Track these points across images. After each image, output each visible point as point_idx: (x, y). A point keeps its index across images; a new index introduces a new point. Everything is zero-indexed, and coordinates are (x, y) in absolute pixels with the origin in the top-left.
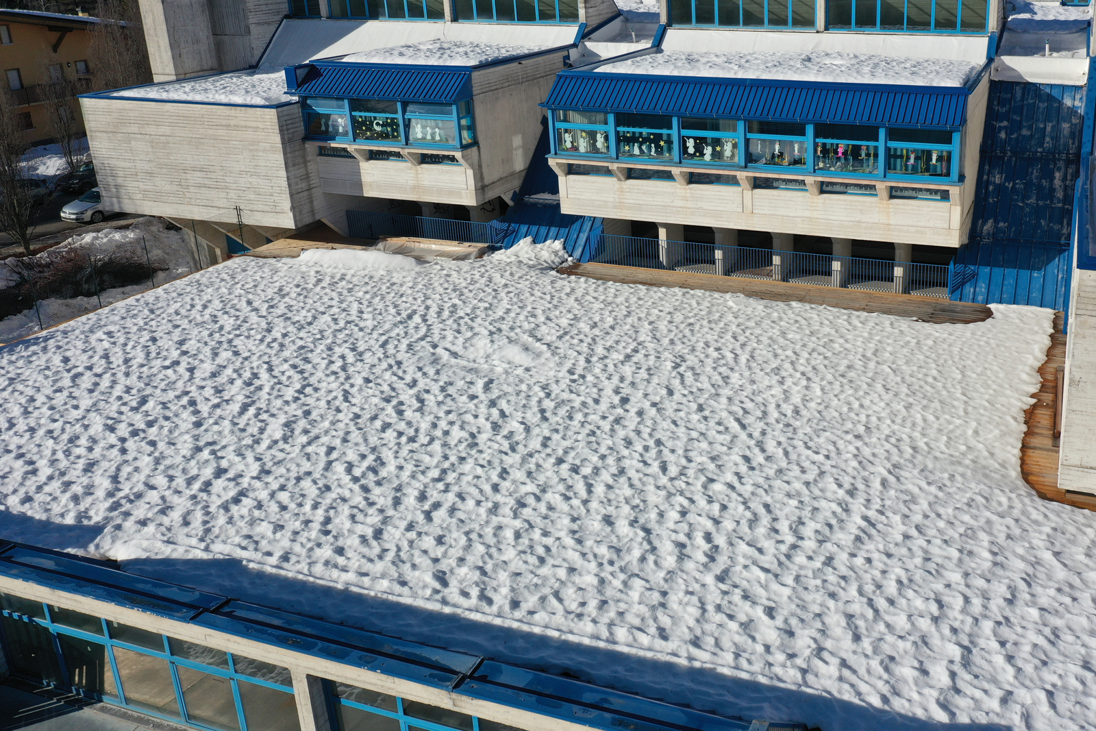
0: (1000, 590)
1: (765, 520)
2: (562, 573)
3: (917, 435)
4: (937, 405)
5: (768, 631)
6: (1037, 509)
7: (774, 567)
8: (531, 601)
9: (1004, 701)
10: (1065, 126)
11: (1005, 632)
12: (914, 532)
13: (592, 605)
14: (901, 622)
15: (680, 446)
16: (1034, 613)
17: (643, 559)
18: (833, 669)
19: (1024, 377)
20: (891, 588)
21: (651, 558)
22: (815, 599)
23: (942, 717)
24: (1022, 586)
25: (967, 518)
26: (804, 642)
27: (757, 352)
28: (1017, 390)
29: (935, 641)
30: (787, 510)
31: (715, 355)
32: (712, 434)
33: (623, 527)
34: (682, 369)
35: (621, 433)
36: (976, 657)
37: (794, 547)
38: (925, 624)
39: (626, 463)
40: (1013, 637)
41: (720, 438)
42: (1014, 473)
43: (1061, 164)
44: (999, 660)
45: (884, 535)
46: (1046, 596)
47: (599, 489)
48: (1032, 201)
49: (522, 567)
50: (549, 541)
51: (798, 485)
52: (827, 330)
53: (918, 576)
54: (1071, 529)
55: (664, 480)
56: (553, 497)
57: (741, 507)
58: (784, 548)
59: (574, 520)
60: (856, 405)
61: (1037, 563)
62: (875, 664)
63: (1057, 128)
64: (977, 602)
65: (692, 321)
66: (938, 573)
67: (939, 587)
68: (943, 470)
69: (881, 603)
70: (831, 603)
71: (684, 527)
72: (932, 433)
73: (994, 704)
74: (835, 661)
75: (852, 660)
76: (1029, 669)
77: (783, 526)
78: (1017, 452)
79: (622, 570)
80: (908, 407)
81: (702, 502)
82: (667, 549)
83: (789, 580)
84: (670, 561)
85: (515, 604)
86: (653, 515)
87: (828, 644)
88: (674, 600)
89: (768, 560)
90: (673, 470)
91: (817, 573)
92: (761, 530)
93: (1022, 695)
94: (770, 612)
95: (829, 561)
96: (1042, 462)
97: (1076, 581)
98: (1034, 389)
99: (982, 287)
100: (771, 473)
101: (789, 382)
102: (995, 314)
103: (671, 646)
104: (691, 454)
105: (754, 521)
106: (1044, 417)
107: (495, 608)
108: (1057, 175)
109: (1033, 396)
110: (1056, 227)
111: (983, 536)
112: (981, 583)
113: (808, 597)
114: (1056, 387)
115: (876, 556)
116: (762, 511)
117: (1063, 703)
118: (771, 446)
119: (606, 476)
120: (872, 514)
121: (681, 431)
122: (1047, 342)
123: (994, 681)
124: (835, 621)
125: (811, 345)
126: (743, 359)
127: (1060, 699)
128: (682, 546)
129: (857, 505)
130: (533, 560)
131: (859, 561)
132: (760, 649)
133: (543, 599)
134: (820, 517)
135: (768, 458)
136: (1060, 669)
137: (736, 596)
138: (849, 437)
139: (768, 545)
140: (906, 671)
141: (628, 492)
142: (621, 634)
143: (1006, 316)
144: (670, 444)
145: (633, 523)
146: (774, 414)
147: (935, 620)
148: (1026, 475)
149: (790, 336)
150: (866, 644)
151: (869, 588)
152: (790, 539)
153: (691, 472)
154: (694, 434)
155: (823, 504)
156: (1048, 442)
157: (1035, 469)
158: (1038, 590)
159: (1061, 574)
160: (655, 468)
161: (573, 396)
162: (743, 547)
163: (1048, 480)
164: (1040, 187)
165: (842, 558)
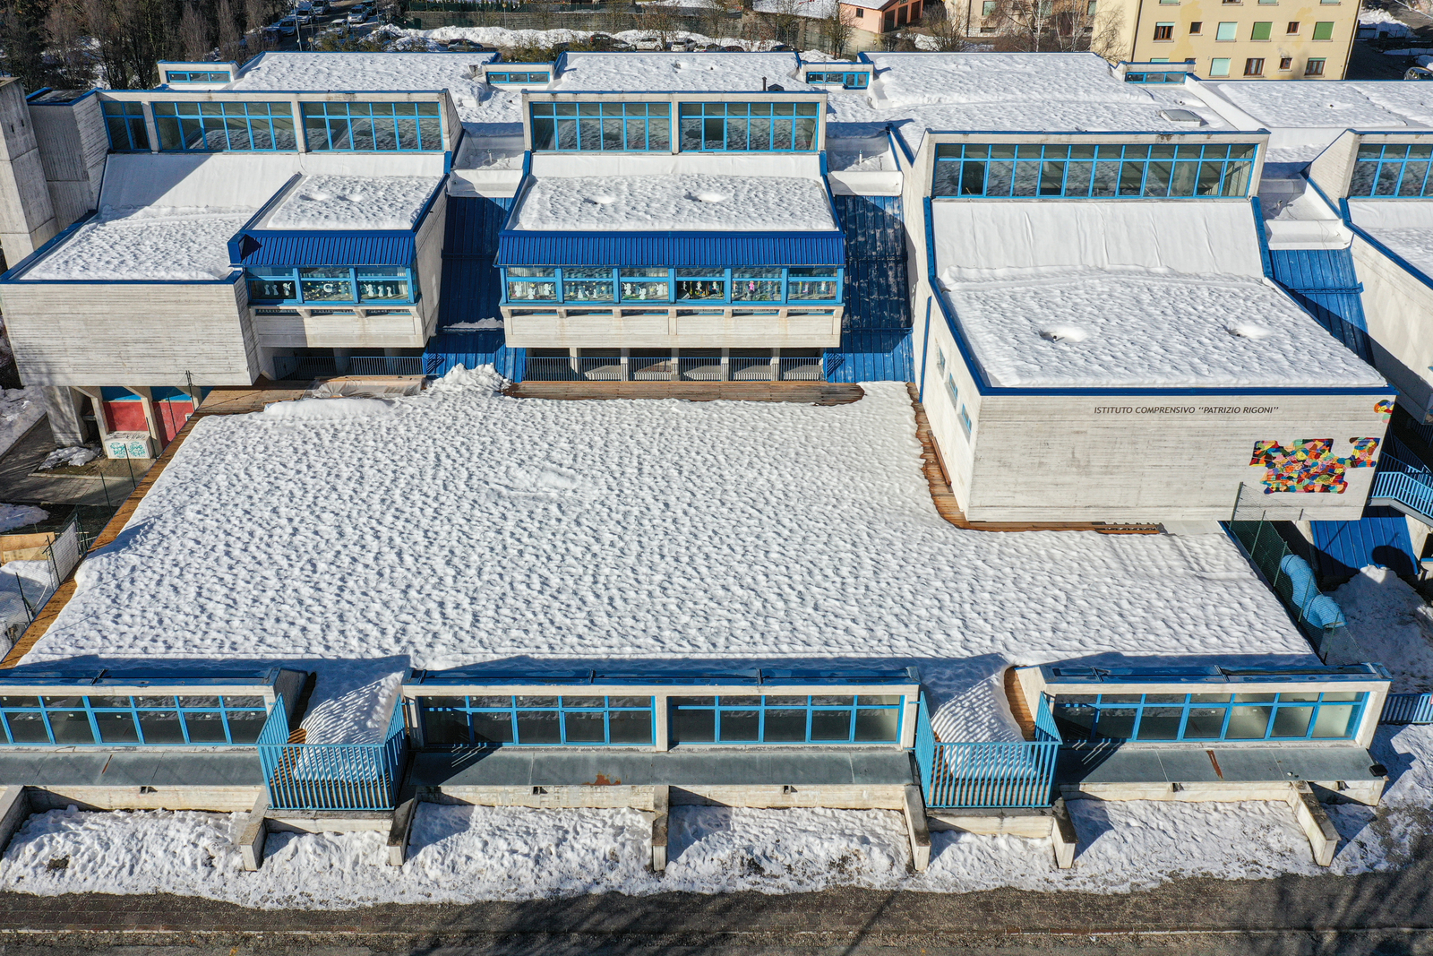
0: (964, 586)
1: (816, 571)
2: (725, 623)
3: (869, 499)
4: (867, 474)
5: (860, 631)
6: (963, 536)
7: (840, 597)
8: (721, 641)
9: (992, 640)
10: (890, 231)
11: (976, 607)
12: (903, 563)
13: (757, 637)
14: (923, 612)
15: (729, 530)
16: (987, 596)
17: (764, 607)
18: (903, 642)
19: (911, 443)
20: (909, 596)
21: (768, 605)
22: (873, 609)
23: (967, 654)
24: (974, 582)
25: (926, 549)
26: (880, 631)
27: (727, 452)
28: (910, 454)
29: (945, 619)
30: (824, 563)
31: (699, 458)
32: (743, 520)
33: (736, 589)
34: (686, 473)
35: (685, 530)
36: (969, 623)
37: (843, 584)
38: (936, 611)
39: (706, 550)
40: (981, 610)
41: (751, 522)
42: (937, 515)
43: (891, 264)
44: (981, 622)
45: (888, 568)
46: (989, 585)
47: (704, 570)
48: (875, 296)
49: (700, 625)
50: (702, 607)
51: (820, 546)
52: (761, 425)
53: (919, 587)
54: (984, 545)
55: (739, 557)
56: (678, 579)
57: (798, 566)
58: (839, 585)
59: (705, 591)
60: (820, 484)
61: (976, 568)
62: (922, 636)
63: (884, 233)
64: (956, 595)
65: (659, 430)
66: (927, 583)
67: (933, 591)
68: (898, 521)
69: (908, 606)
70: (883, 610)
71: (772, 583)
72: (876, 495)
73: (988, 643)
74: (903, 639)
75: (910, 636)
76: (997, 623)
77: (829, 572)
78: (930, 500)
79: (758, 614)
80: (852, 479)
81: (773, 567)
82: (772, 598)
83: (854, 603)
84: (780, 604)
85: (714, 645)
86: (750, 580)
87: (893, 631)
88: (799, 624)
89: (833, 593)
90: (739, 550)
91: (865, 596)
92: (819, 578)
93: (998, 635)
94: (854, 621)
95: (867, 588)
96: (948, 503)
97: (1000, 575)
98: (920, 451)
99: (849, 370)
100: (800, 540)
101: (765, 472)
102: (866, 391)
103: (816, 648)
104: (742, 536)
105: (810, 573)
106: (934, 470)
107: (705, 649)
108: (890, 273)
109: (922, 457)
110: (896, 316)
111: (940, 558)
112: (953, 585)
113: (869, 610)
114: (933, 447)
115: (891, 580)
116: (811, 566)
117: (1020, 637)
118: (786, 522)
119: (699, 560)
120: (874, 556)
121: (723, 522)
122: (913, 412)
123: (982, 632)
124: (890, 619)
125: (760, 440)
126: (721, 458)
127: (1017, 634)
128: (780, 595)
129: (861, 551)
130: (702, 619)
131: (883, 585)
132: (862, 641)
133: (727, 639)
134: (845, 563)
135: (791, 531)
136: (1011, 620)
137: (832, 617)
138: (830, 507)
139: (827, 585)
140: (939, 636)
141: (724, 569)
142: (785, 648)
143: (875, 393)
144: (721, 531)
145: (742, 586)
146: (773, 500)
147: (940, 608)
148: (942, 514)
149: (740, 434)
150: (913, 627)
151: (897, 599)
152: (838, 580)
153: (751, 549)
154: (734, 523)
155: (842, 555)
156: (945, 490)
157: (946, 510)
158: (983, 583)
159: (991, 572)
160: (726, 550)
161: (628, 508)
162: (814, 589)
163: (956, 516)
164: (879, 285)
165: (873, 584)
